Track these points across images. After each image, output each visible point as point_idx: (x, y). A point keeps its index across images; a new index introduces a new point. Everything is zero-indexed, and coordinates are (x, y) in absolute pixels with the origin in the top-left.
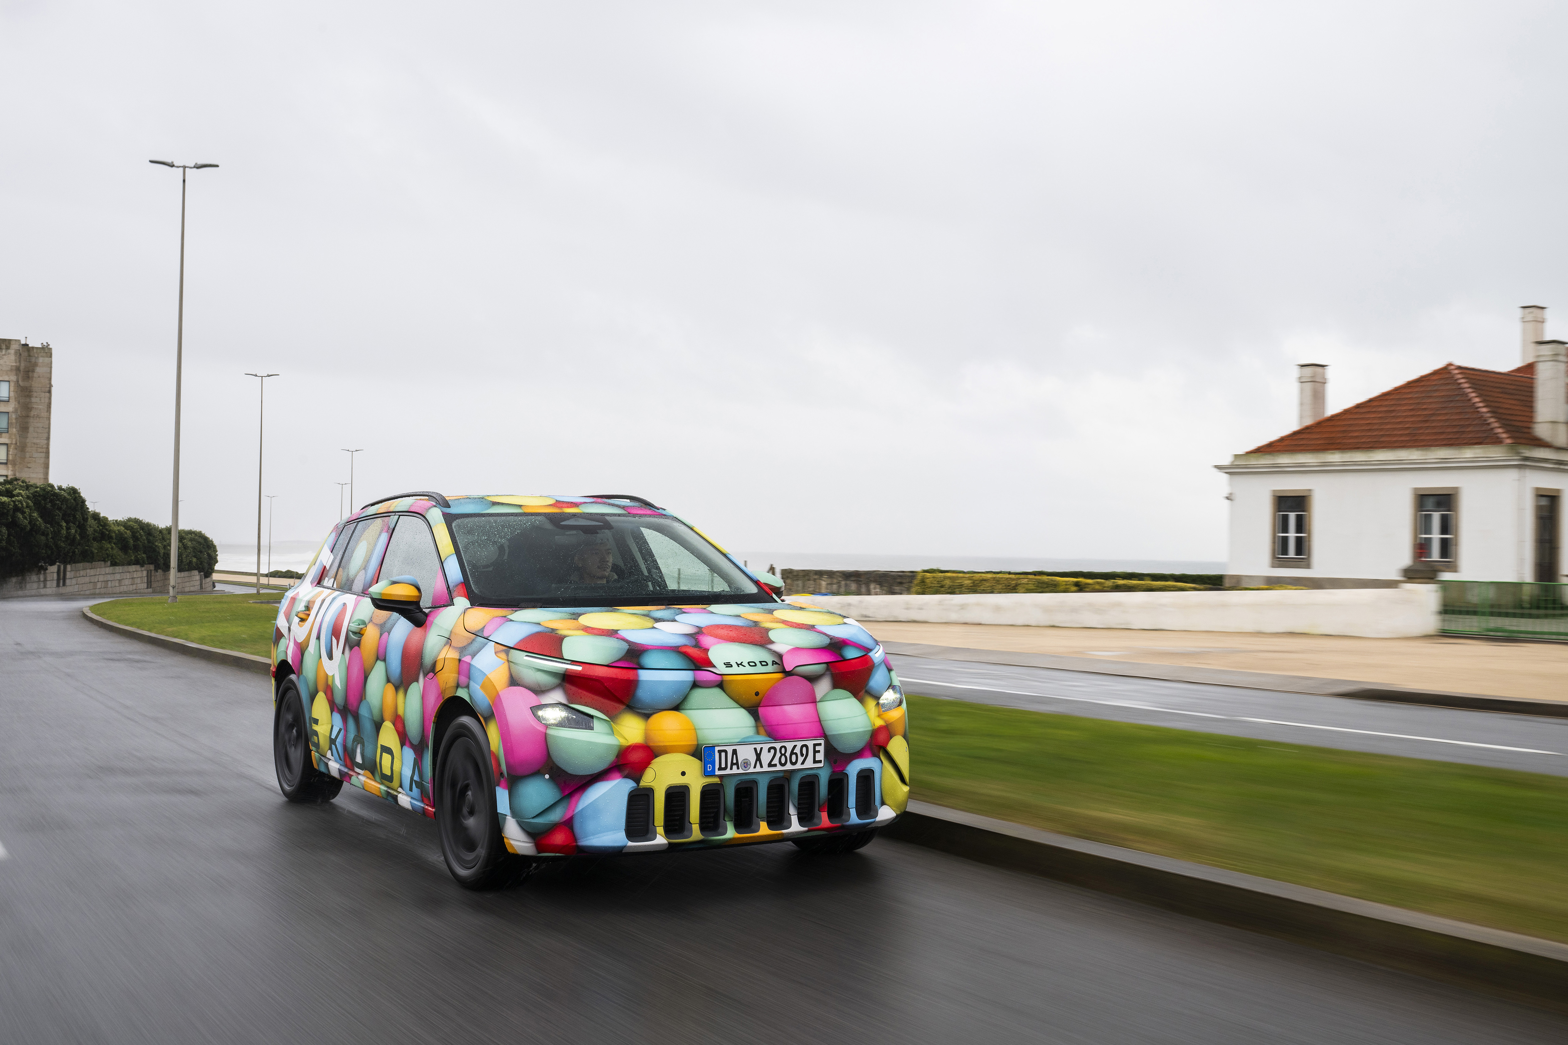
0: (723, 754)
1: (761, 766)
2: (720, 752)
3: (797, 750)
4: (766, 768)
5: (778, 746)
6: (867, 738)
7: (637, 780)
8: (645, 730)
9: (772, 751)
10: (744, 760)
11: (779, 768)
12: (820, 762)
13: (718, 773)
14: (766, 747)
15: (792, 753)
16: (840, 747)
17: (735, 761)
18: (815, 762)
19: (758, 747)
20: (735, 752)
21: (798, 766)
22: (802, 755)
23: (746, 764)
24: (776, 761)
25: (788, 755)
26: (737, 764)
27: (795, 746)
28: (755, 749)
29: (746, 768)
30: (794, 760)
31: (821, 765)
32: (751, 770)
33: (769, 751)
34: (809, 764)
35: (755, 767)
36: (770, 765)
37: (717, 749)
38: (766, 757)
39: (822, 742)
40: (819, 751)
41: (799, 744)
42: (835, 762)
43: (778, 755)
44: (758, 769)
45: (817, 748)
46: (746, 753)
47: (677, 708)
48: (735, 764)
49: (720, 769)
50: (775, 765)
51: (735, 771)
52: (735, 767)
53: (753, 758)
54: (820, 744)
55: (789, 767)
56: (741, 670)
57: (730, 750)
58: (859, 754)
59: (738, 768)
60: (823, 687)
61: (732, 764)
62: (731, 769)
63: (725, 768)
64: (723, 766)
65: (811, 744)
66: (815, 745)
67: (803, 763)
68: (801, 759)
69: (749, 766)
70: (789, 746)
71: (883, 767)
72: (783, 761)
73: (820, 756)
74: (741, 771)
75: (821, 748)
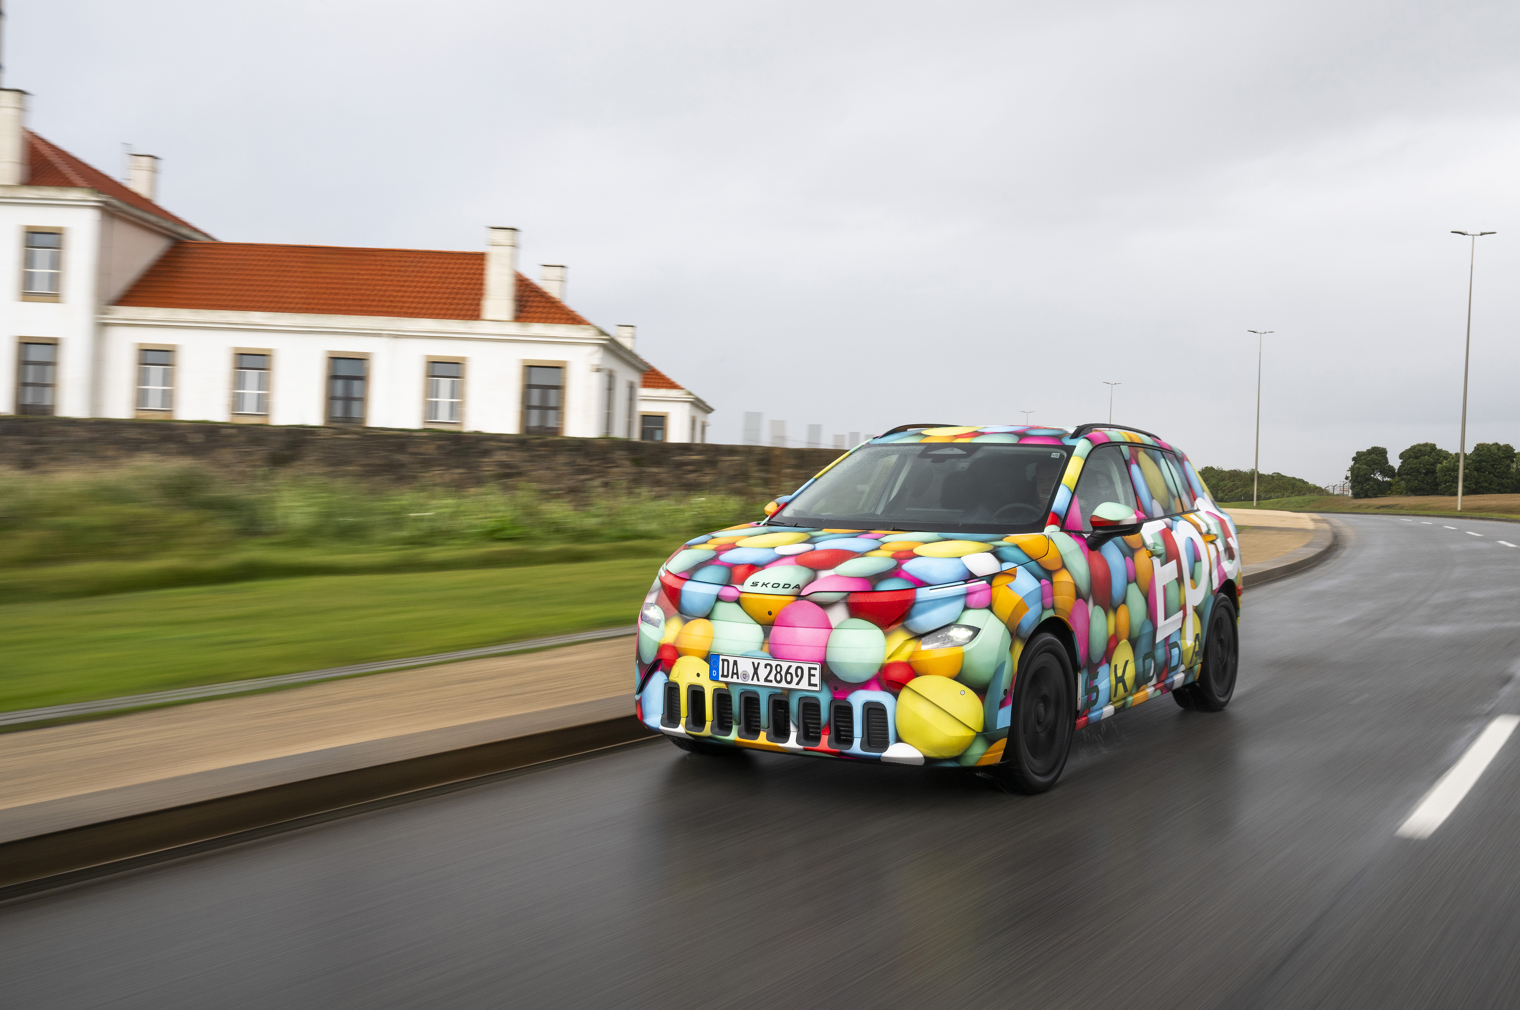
0: (726, 663)
1: (758, 680)
2: (723, 660)
3: (792, 671)
4: (762, 682)
5: (774, 663)
6: (875, 671)
7: (668, 675)
8: (680, 633)
9: (769, 667)
10: (743, 671)
11: (774, 684)
12: (816, 685)
13: (721, 679)
14: (763, 663)
15: (787, 672)
16: (841, 676)
17: (735, 671)
18: (810, 684)
19: (756, 662)
20: (735, 663)
21: (793, 686)
22: (797, 676)
23: (745, 676)
24: (771, 677)
25: (783, 673)
26: (737, 674)
27: (790, 667)
28: (753, 663)
29: (745, 678)
30: (789, 679)
31: (817, 689)
32: (750, 682)
33: (766, 667)
34: (804, 685)
35: (752, 680)
36: (766, 680)
37: (721, 657)
38: (763, 672)
39: (818, 666)
40: (814, 675)
41: (794, 665)
42: (836, 688)
43: (774, 672)
44: (755, 682)
45: (813, 672)
46: (745, 666)
47: (708, 617)
48: (735, 674)
49: (723, 676)
50: (771, 681)
51: (735, 680)
52: (735, 676)
53: (751, 671)
54: (815, 669)
55: (783, 685)
56: (764, 590)
57: (731, 660)
58: (865, 685)
59: (738, 678)
60: (838, 615)
61: (733, 673)
62: (732, 677)
63: (727, 676)
64: (725, 673)
65: (806, 667)
66: (810, 669)
67: (798, 684)
68: (796, 680)
69: (747, 678)
70: (785, 665)
71: (898, 704)
72: (778, 678)
73: (816, 680)
74: (740, 681)
75: (817, 673)
